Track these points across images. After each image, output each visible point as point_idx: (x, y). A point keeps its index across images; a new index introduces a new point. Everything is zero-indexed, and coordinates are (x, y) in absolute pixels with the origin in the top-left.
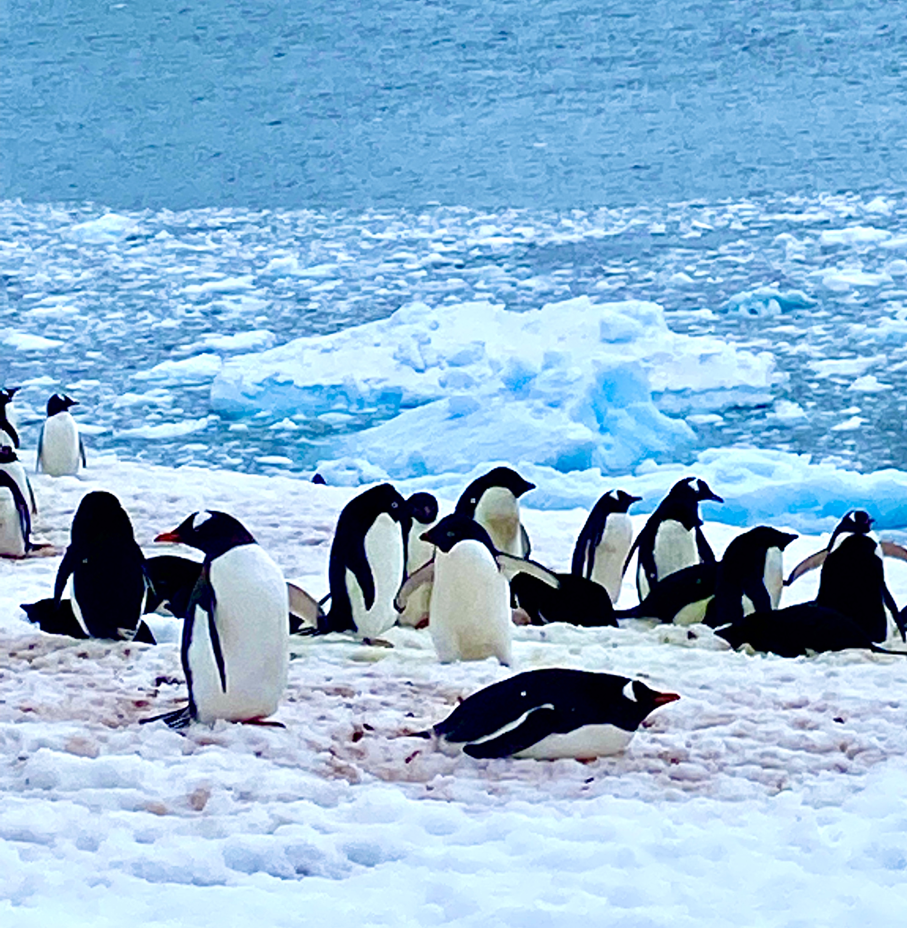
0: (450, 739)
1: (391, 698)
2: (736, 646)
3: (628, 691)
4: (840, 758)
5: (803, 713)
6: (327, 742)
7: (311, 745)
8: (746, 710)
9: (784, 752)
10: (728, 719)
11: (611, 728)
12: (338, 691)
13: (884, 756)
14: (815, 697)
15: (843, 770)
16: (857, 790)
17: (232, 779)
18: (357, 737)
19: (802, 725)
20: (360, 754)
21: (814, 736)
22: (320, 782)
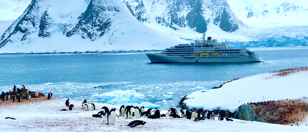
0: (129, 126)
1: (123, 122)
2: (148, 118)
3: (143, 122)
4: (160, 127)
5: (156, 124)
6: (119, 126)
7: (118, 126)
8: (151, 123)
9: (155, 127)
10: (150, 124)
11: (142, 125)
12: (118, 122)
13: (163, 127)
14: (156, 122)
15: (160, 128)
16: (162, 130)
17: (112, 129)
18: (121, 126)
19: (156, 125)
20: (122, 127)
21: (157, 126)
22: (119, 129)
